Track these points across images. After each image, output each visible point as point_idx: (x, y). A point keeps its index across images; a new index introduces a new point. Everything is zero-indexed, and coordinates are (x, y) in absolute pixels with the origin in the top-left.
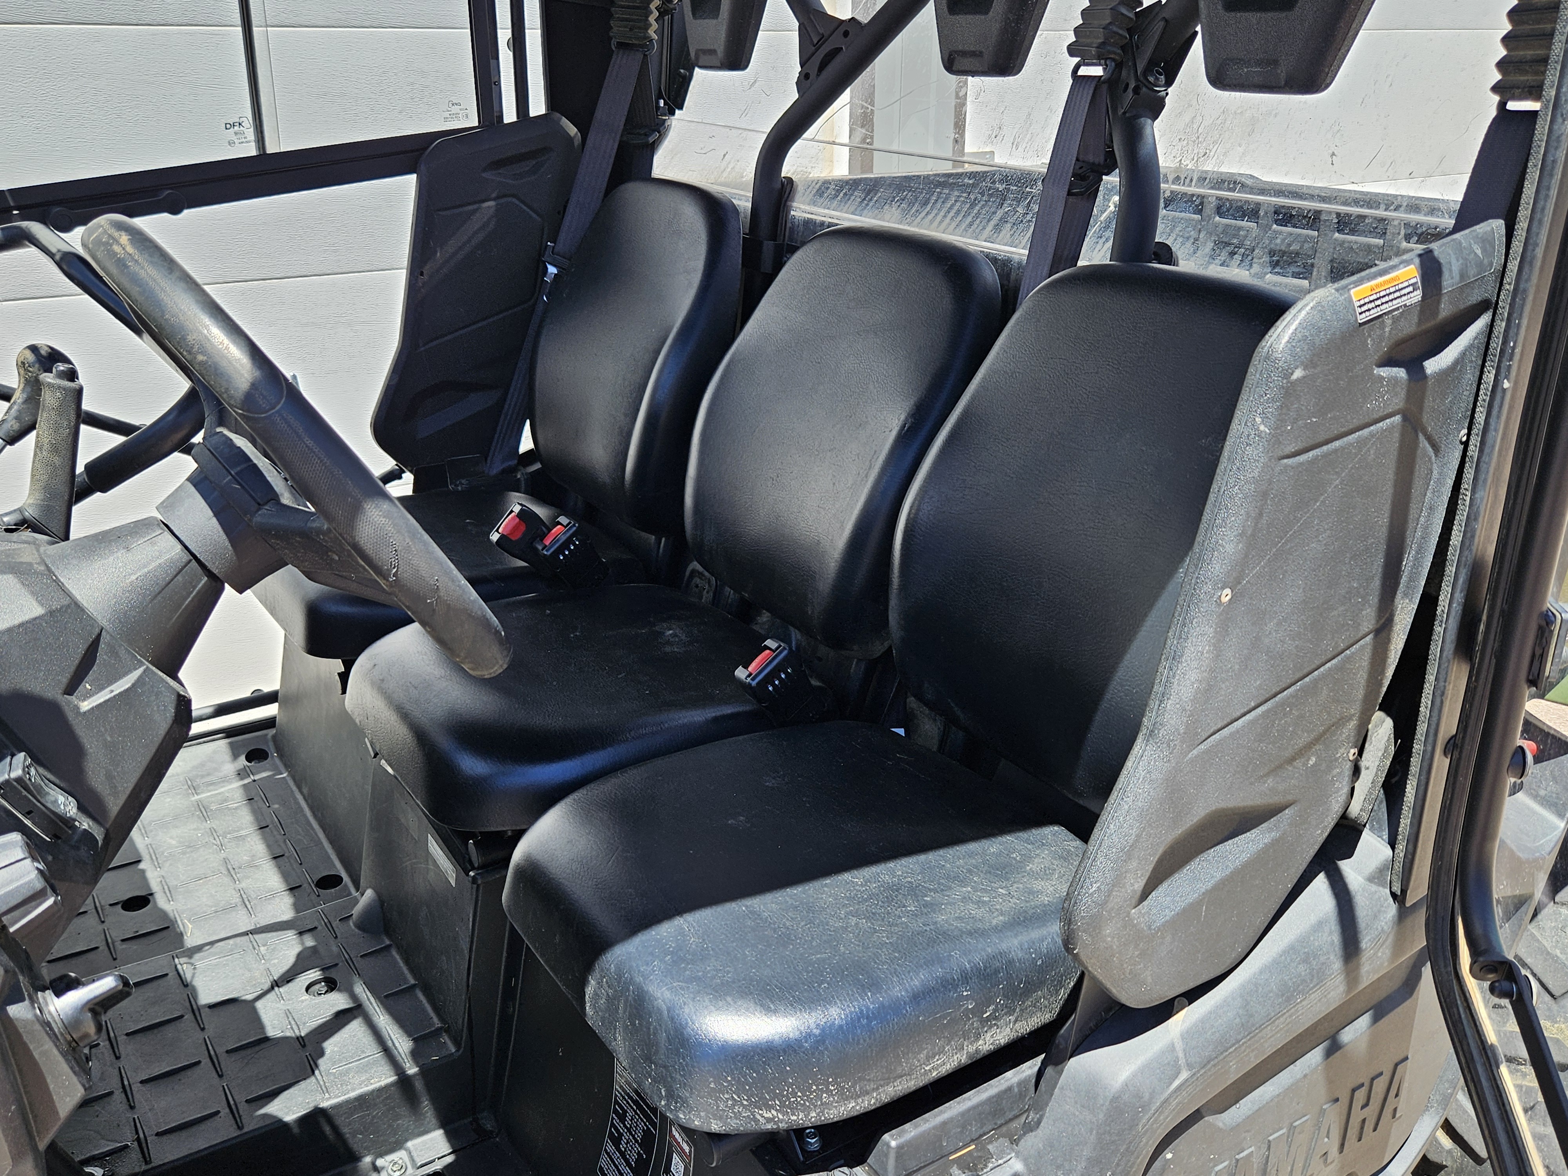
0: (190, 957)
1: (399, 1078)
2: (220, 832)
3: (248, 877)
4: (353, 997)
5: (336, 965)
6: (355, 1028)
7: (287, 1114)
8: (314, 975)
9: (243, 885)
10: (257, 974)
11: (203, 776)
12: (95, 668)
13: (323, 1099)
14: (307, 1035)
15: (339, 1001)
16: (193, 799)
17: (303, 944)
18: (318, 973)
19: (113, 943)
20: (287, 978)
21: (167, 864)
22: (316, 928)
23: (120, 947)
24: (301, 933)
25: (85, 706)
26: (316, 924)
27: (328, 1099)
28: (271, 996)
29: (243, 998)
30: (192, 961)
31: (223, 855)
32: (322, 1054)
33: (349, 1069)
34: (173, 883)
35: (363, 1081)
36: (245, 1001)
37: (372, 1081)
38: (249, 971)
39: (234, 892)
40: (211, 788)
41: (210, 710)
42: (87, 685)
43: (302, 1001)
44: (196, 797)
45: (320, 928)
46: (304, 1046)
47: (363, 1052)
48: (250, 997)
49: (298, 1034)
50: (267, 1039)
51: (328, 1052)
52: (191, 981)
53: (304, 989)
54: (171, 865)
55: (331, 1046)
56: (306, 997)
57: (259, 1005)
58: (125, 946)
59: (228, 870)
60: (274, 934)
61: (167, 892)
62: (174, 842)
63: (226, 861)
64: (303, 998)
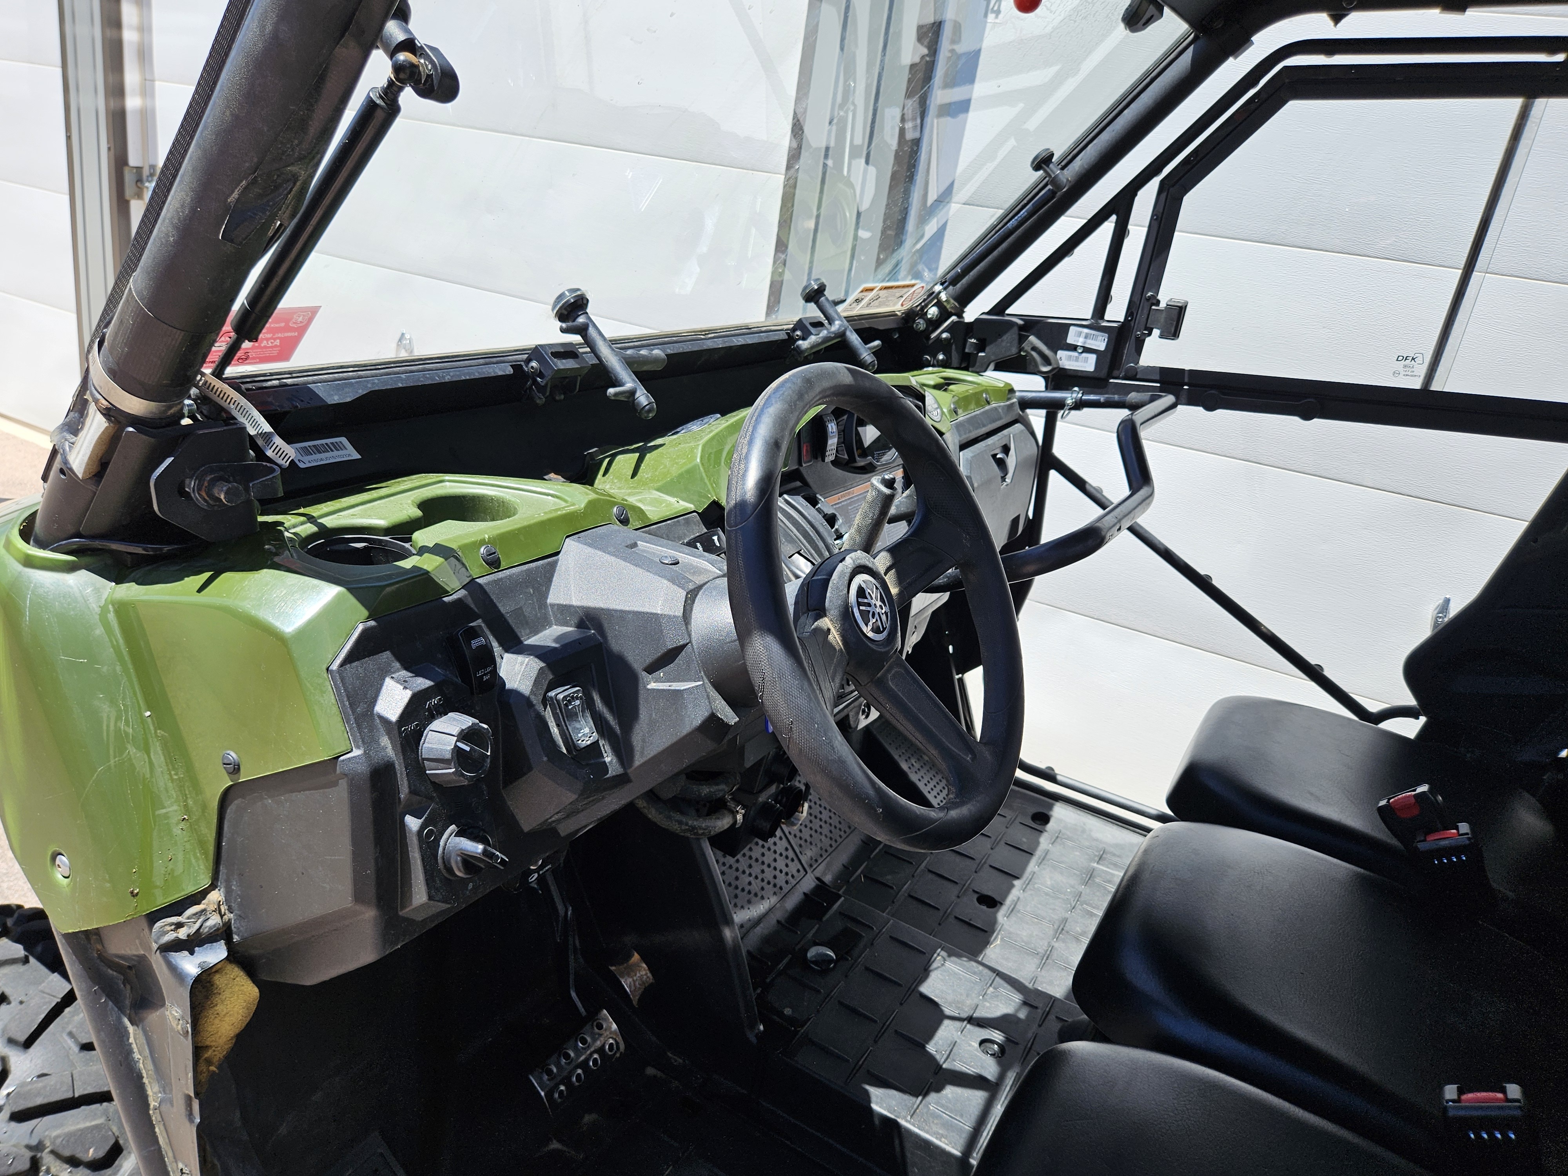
0: (949, 956)
1: (962, 1157)
2: (1082, 899)
3: (1064, 941)
4: (1002, 1077)
5: (1017, 1044)
6: (978, 1097)
7: (877, 1104)
8: (998, 1036)
9: (1056, 945)
10: (968, 1002)
11: (1114, 855)
12: (672, 665)
13: (905, 1118)
14: (947, 1070)
15: (989, 1068)
16: (1092, 864)
17: (1017, 1011)
18: (1001, 1038)
19: (949, 914)
20: (981, 1023)
21: (1030, 892)
22: (1036, 1008)
23: (951, 919)
24: (1025, 1003)
25: (652, 686)
26: (1041, 1005)
27: (907, 1121)
28: (958, 1024)
29: (943, 1008)
30: (947, 958)
31: (1068, 915)
32: (939, 1090)
33: (941, 1117)
34: (1020, 907)
35: (938, 1134)
36: (942, 1011)
37: (943, 1139)
38: (967, 996)
39: (1046, 944)
40: (1112, 866)
41: (1154, 812)
42: (662, 674)
43: (970, 1045)
44: (1095, 865)
45: (1039, 1010)
46: (936, 1074)
47: (962, 1116)
48: (947, 1012)
49: (941, 1063)
50: (924, 1047)
51: (944, 1092)
52: (930, 971)
53: (980, 1039)
54: (1031, 895)
55: (950, 1091)
56: (976, 1045)
57: (946, 1022)
58: (954, 921)
59: (1059, 927)
60: (1009, 987)
61: (1010, 909)
62: (1049, 883)
63: (1065, 920)
64: (973, 1044)
